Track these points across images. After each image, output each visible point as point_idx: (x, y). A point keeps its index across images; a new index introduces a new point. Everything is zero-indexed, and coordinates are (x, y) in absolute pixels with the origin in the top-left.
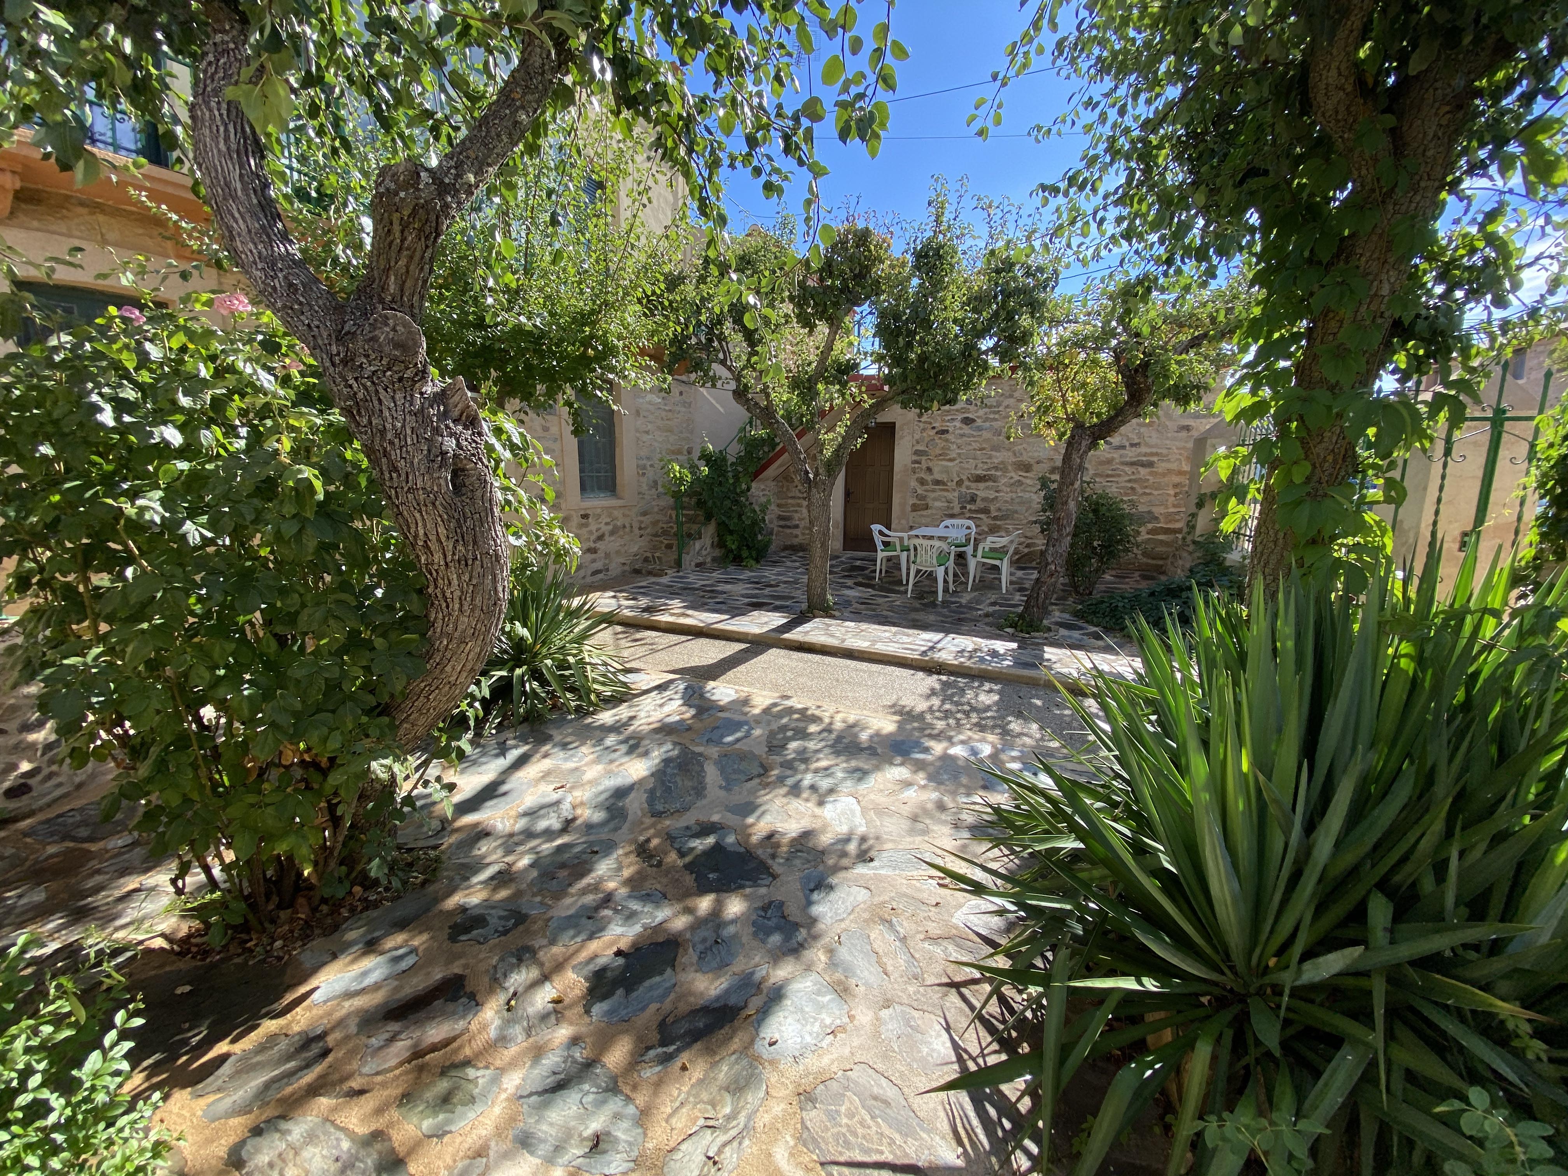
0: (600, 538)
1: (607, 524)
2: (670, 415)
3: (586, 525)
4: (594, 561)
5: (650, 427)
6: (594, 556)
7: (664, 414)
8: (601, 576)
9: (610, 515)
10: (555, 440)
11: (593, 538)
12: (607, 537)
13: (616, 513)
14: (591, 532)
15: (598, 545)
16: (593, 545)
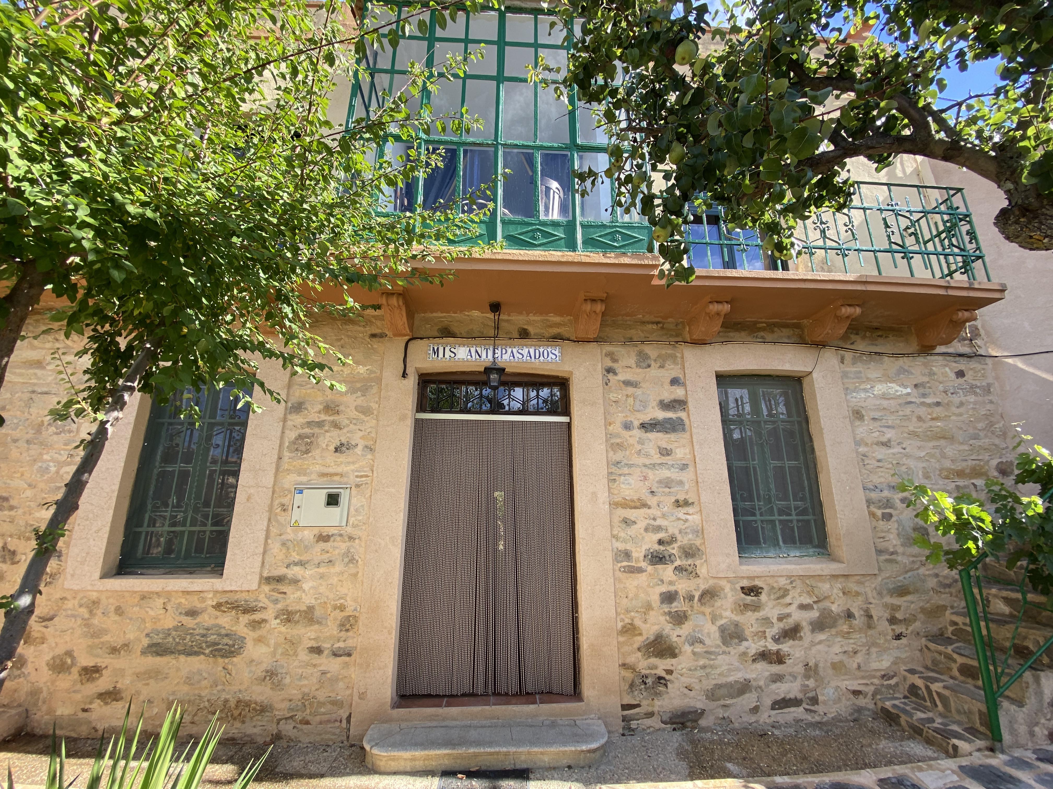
0: (792, 633)
1: (802, 607)
2: (938, 411)
3: (756, 608)
4: (777, 678)
5: (890, 434)
6: (776, 669)
7: (922, 411)
8: (797, 712)
9: (811, 591)
10: (684, 467)
11: (775, 630)
12: (806, 632)
13: (825, 587)
14: (767, 621)
15: (786, 647)
16: (773, 647)
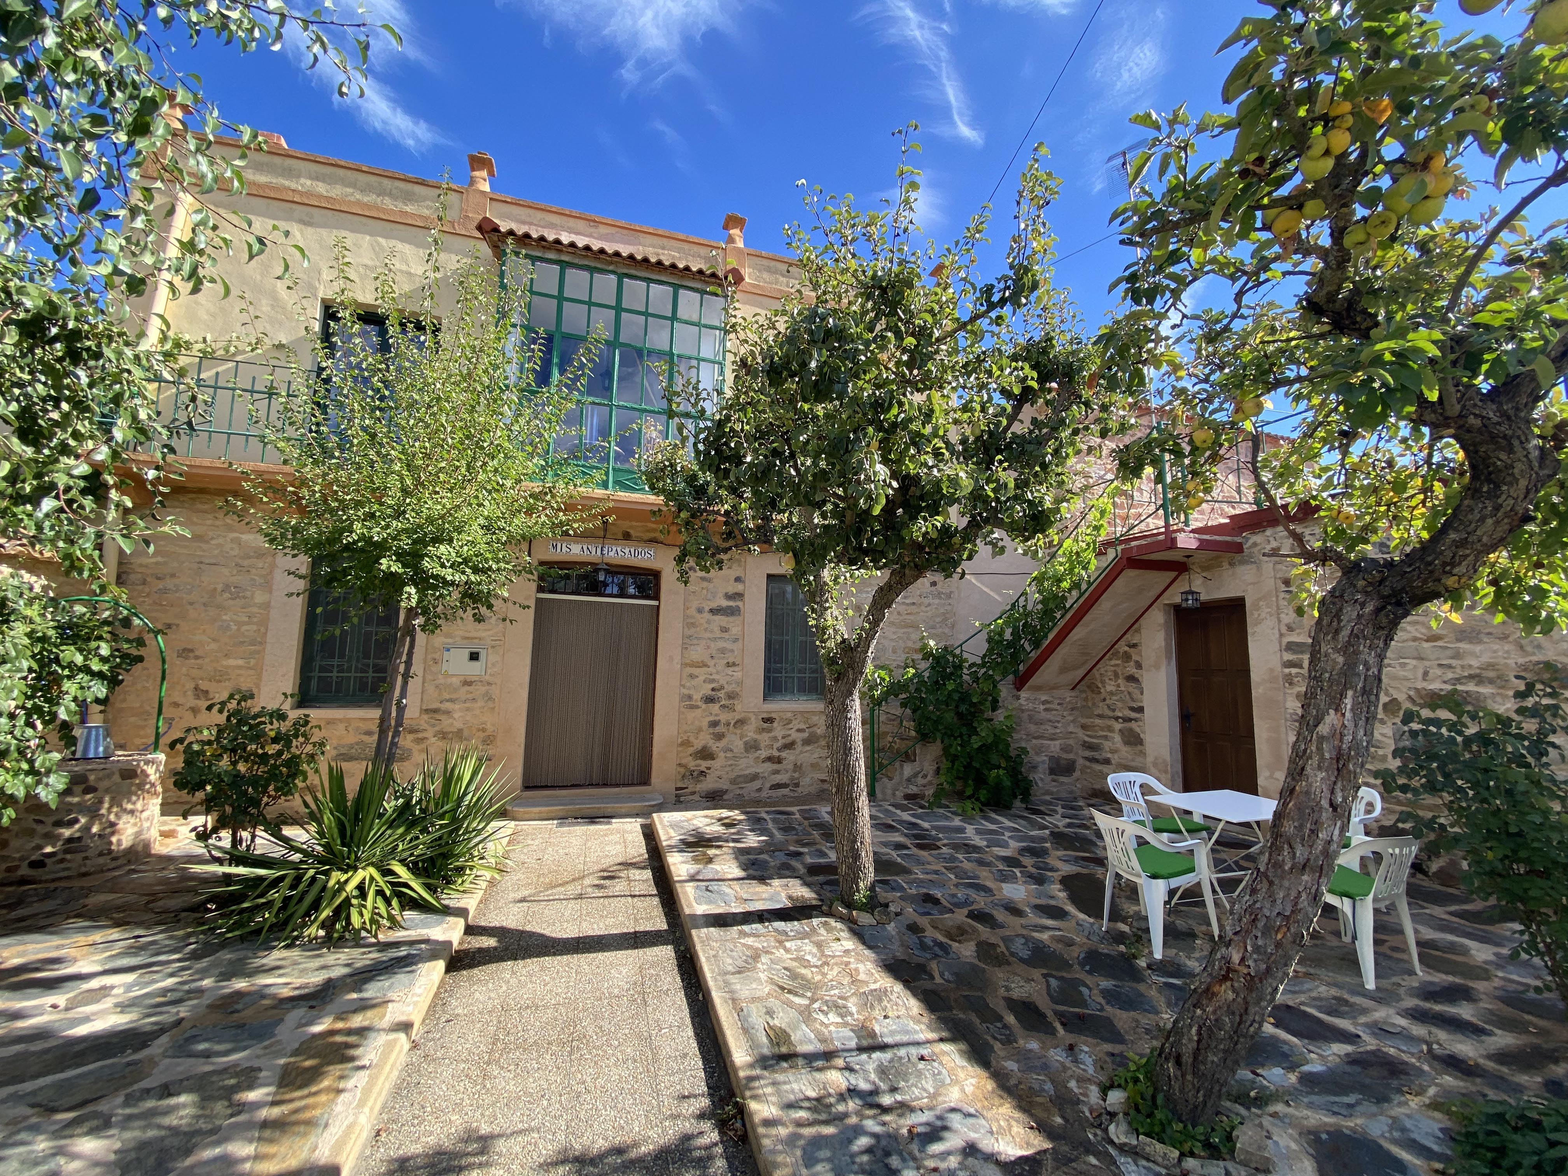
0: (790, 746)
1: (799, 730)
2: (913, 609)
3: (770, 731)
4: (777, 772)
6: (776, 767)
8: (785, 791)
9: (806, 721)
10: (736, 640)
11: (779, 744)
12: (798, 745)
13: (815, 719)
14: (775, 739)
15: (784, 754)
16: (776, 753)
